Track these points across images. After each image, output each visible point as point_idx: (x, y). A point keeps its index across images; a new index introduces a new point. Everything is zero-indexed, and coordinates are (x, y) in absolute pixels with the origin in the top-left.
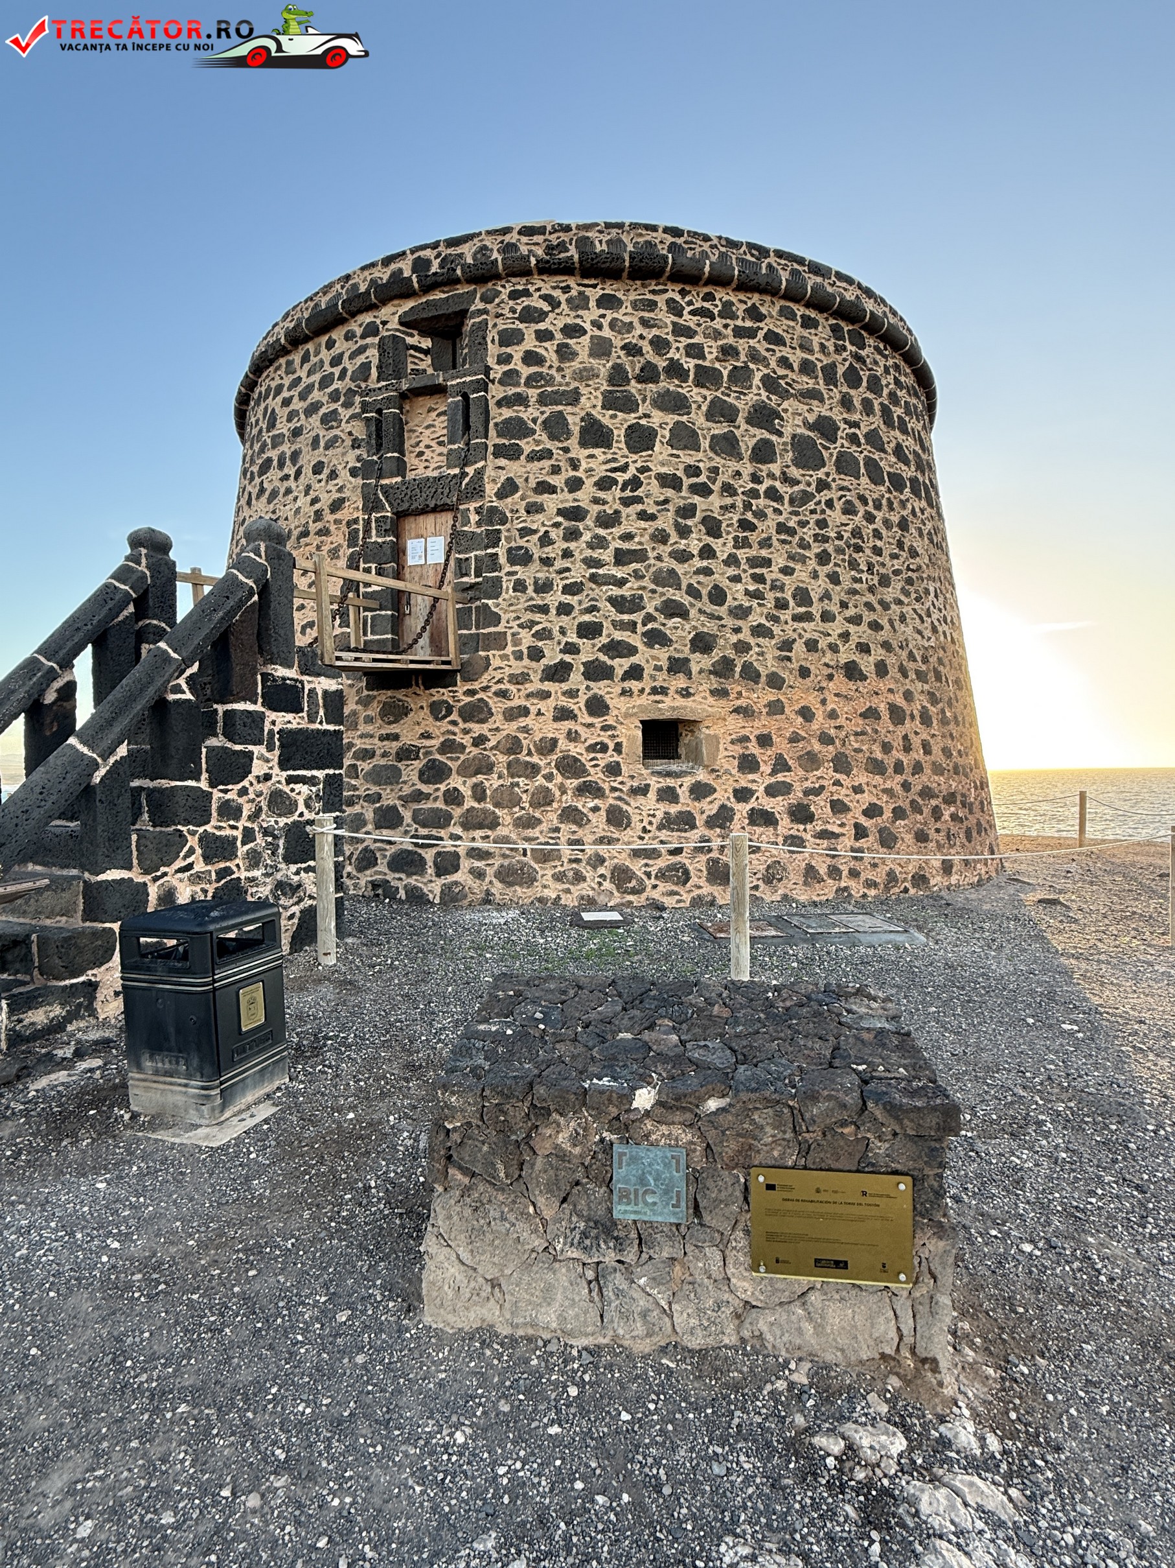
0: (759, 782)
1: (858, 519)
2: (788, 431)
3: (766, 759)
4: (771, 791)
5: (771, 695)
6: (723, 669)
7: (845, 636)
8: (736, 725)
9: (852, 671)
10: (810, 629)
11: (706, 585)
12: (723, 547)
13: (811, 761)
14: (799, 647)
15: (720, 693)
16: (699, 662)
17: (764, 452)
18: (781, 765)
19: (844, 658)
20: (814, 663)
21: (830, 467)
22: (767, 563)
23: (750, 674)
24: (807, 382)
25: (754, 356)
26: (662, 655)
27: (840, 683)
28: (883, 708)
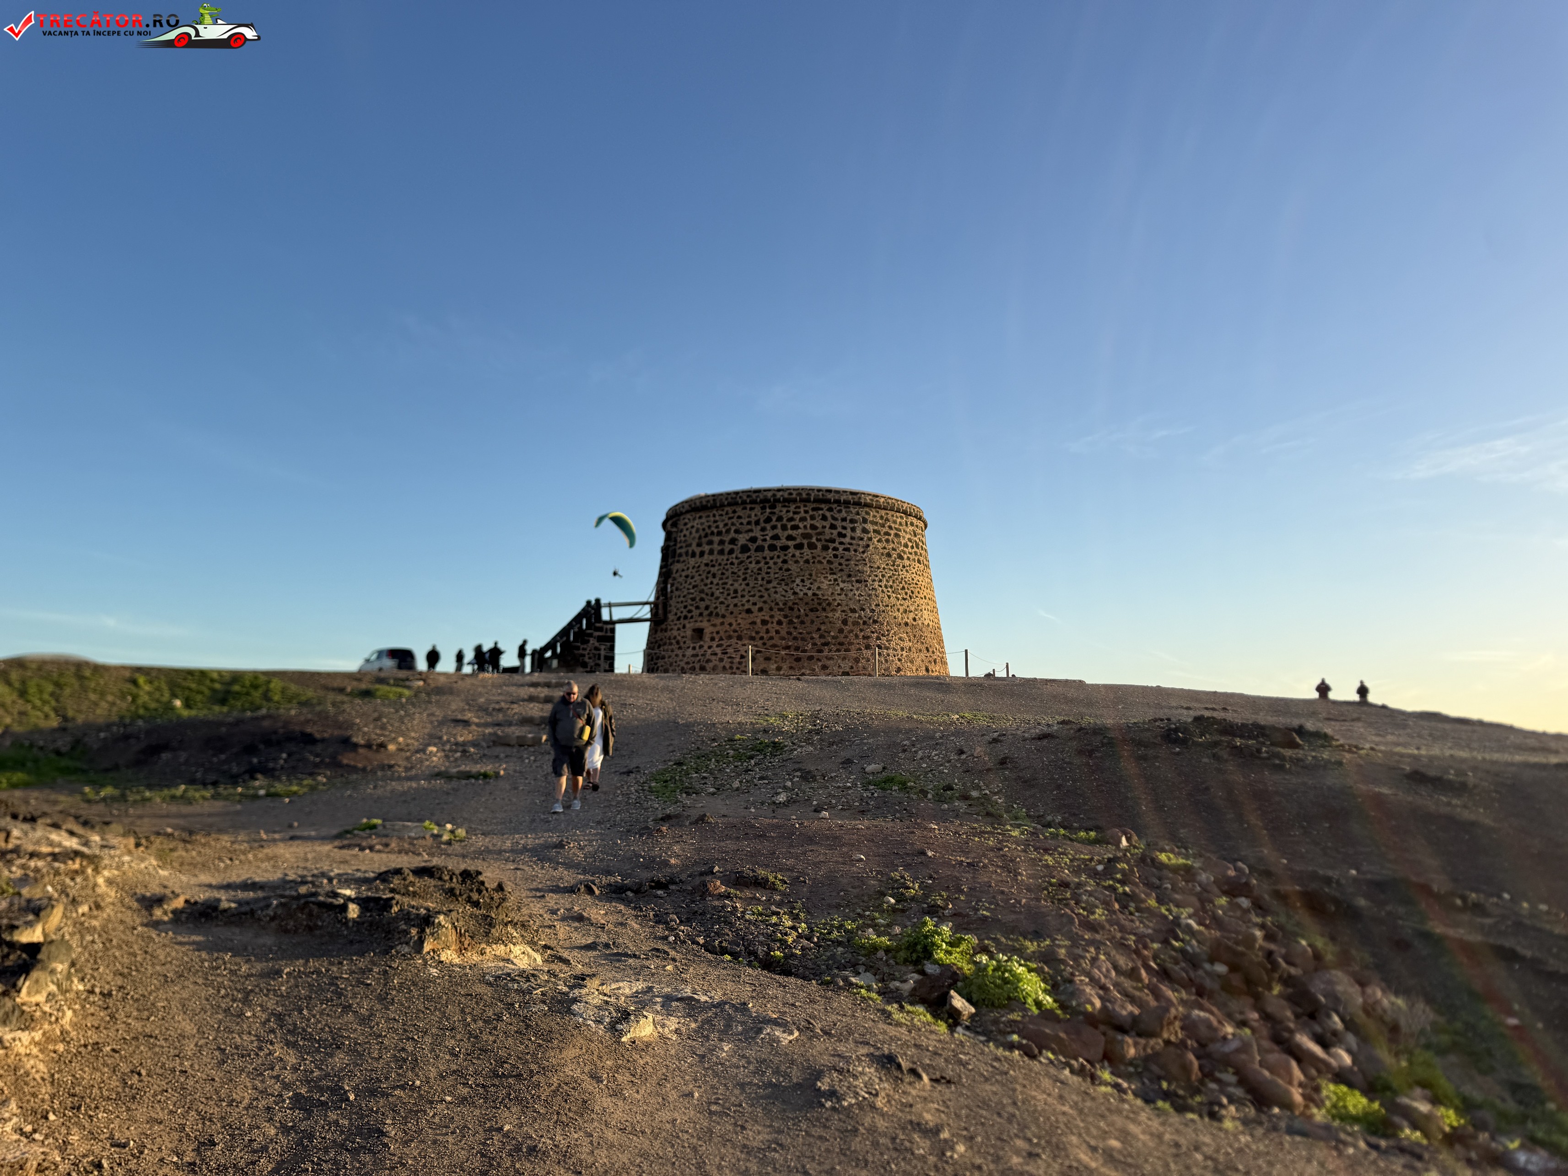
0: (715, 644)
1: (762, 564)
2: (740, 544)
3: (717, 638)
4: (718, 646)
5: (721, 620)
6: (711, 613)
7: (748, 601)
8: (711, 629)
9: (749, 611)
10: (735, 601)
11: (709, 592)
12: (715, 581)
13: (730, 637)
14: (732, 606)
15: (709, 621)
16: (706, 613)
17: (731, 552)
18: (721, 639)
19: (746, 607)
20: (736, 611)
21: (752, 552)
22: (726, 583)
23: (717, 615)
24: (749, 527)
25: (733, 524)
26: (698, 612)
27: (744, 615)
28: (758, 621)
